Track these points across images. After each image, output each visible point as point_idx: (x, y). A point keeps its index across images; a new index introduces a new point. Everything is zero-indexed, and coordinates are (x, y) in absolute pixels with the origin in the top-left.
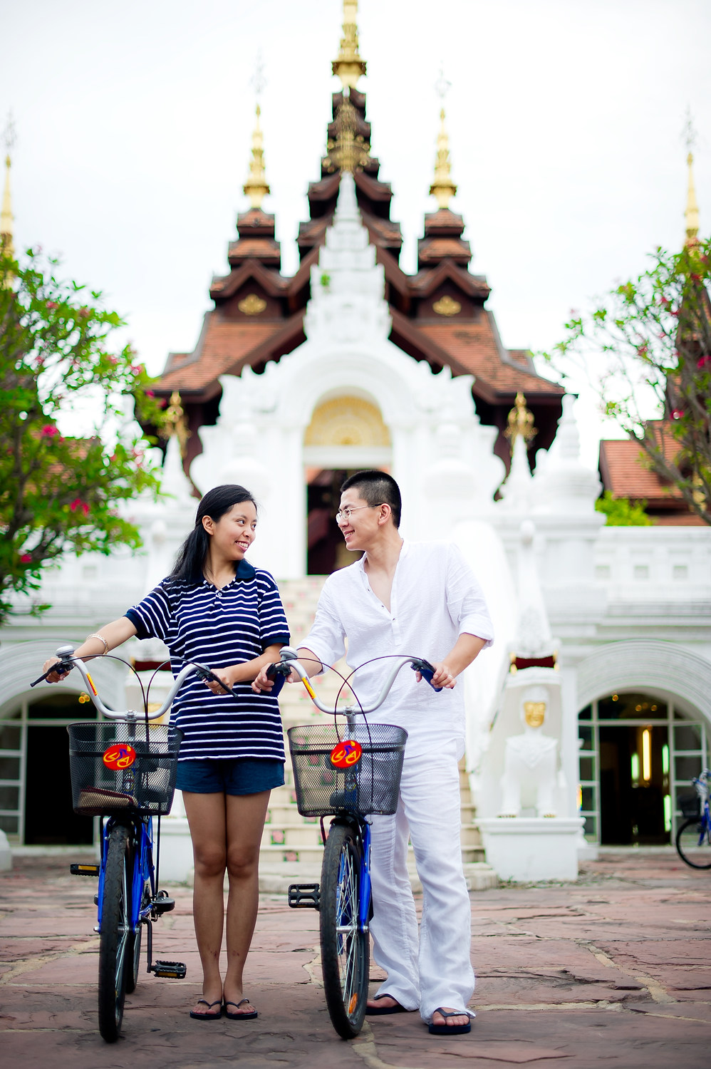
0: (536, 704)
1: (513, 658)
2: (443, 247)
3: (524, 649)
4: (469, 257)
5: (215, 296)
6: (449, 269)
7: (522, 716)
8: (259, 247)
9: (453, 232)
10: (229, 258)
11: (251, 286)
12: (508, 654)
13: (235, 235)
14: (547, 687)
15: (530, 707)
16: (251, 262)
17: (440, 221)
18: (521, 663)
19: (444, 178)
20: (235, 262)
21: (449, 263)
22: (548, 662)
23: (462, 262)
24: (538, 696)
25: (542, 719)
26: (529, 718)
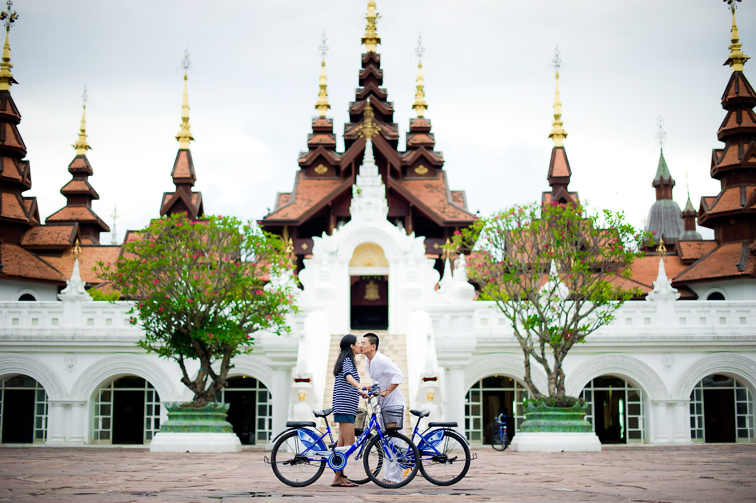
0: (430, 393)
1: (423, 378)
2: (420, 138)
3: (426, 375)
4: (434, 144)
5: (301, 165)
6: (422, 151)
7: (426, 397)
8: (324, 138)
9: (426, 130)
10: (309, 144)
11: (321, 160)
12: (421, 376)
13: (311, 131)
14: (434, 387)
15: (429, 394)
16: (321, 146)
17: (418, 124)
18: (426, 380)
19: (420, 100)
20: (312, 147)
21: (422, 147)
22: (435, 379)
23: (430, 147)
24: (431, 390)
25: (432, 398)
26: (428, 398)
